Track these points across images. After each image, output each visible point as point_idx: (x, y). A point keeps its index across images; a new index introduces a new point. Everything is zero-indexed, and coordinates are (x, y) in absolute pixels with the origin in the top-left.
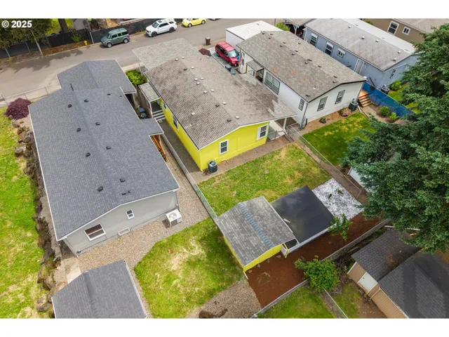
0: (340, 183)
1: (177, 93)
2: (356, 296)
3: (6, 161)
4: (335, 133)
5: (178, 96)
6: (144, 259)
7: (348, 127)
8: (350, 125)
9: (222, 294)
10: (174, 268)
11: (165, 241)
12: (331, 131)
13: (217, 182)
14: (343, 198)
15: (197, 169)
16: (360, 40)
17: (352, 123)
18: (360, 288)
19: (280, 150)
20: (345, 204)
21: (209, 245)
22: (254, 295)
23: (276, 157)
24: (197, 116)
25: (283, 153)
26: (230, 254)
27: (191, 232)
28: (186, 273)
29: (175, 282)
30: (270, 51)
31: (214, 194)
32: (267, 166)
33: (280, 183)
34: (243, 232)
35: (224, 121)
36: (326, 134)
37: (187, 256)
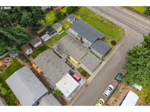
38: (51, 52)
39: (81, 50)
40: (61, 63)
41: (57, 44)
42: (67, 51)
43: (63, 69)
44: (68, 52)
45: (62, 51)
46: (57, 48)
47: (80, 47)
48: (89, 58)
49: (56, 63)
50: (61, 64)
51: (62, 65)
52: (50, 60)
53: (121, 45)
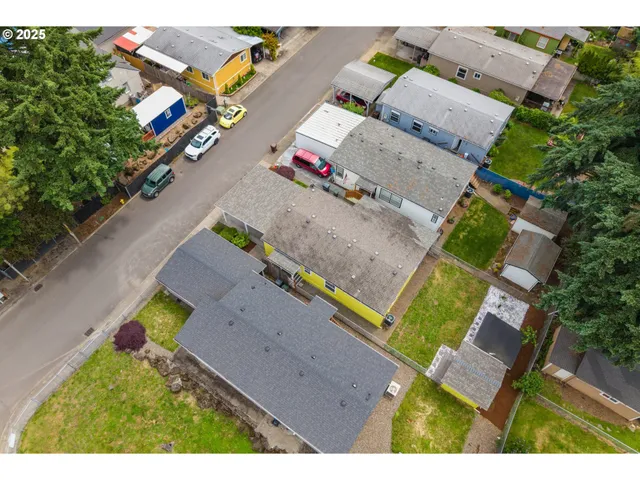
0: (499, 288)
1: (319, 255)
2: (556, 386)
3: (168, 404)
4: (468, 232)
5: (322, 259)
6: (393, 438)
7: (475, 220)
8: (476, 217)
9: (469, 435)
10: (422, 433)
11: (398, 414)
12: (463, 230)
13: (401, 333)
14: (508, 303)
15: (375, 327)
16: (448, 113)
17: (475, 213)
18: (555, 378)
19: (433, 273)
20: (513, 308)
21: (434, 399)
22: (490, 423)
23: (435, 282)
24: (358, 278)
25: (438, 275)
26: (455, 398)
27: (413, 395)
28: (433, 432)
29: (431, 445)
30: (373, 160)
31: (406, 348)
32: (432, 296)
33: (453, 310)
34: (471, 382)
35: (389, 275)
36: (461, 237)
37: (424, 418)
38: (428, 200)
39: (304, 227)
40: (372, 168)
41: (421, 244)
42: (365, 219)
43: (358, 149)
44: (359, 217)
45: (386, 219)
46: (416, 231)
47: (309, 241)
48: (269, 208)
49: (389, 164)
50: (370, 164)
51: (365, 162)
52: (416, 170)
53: (90, 332)
